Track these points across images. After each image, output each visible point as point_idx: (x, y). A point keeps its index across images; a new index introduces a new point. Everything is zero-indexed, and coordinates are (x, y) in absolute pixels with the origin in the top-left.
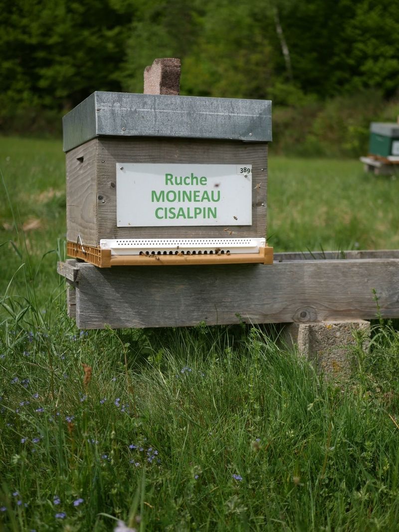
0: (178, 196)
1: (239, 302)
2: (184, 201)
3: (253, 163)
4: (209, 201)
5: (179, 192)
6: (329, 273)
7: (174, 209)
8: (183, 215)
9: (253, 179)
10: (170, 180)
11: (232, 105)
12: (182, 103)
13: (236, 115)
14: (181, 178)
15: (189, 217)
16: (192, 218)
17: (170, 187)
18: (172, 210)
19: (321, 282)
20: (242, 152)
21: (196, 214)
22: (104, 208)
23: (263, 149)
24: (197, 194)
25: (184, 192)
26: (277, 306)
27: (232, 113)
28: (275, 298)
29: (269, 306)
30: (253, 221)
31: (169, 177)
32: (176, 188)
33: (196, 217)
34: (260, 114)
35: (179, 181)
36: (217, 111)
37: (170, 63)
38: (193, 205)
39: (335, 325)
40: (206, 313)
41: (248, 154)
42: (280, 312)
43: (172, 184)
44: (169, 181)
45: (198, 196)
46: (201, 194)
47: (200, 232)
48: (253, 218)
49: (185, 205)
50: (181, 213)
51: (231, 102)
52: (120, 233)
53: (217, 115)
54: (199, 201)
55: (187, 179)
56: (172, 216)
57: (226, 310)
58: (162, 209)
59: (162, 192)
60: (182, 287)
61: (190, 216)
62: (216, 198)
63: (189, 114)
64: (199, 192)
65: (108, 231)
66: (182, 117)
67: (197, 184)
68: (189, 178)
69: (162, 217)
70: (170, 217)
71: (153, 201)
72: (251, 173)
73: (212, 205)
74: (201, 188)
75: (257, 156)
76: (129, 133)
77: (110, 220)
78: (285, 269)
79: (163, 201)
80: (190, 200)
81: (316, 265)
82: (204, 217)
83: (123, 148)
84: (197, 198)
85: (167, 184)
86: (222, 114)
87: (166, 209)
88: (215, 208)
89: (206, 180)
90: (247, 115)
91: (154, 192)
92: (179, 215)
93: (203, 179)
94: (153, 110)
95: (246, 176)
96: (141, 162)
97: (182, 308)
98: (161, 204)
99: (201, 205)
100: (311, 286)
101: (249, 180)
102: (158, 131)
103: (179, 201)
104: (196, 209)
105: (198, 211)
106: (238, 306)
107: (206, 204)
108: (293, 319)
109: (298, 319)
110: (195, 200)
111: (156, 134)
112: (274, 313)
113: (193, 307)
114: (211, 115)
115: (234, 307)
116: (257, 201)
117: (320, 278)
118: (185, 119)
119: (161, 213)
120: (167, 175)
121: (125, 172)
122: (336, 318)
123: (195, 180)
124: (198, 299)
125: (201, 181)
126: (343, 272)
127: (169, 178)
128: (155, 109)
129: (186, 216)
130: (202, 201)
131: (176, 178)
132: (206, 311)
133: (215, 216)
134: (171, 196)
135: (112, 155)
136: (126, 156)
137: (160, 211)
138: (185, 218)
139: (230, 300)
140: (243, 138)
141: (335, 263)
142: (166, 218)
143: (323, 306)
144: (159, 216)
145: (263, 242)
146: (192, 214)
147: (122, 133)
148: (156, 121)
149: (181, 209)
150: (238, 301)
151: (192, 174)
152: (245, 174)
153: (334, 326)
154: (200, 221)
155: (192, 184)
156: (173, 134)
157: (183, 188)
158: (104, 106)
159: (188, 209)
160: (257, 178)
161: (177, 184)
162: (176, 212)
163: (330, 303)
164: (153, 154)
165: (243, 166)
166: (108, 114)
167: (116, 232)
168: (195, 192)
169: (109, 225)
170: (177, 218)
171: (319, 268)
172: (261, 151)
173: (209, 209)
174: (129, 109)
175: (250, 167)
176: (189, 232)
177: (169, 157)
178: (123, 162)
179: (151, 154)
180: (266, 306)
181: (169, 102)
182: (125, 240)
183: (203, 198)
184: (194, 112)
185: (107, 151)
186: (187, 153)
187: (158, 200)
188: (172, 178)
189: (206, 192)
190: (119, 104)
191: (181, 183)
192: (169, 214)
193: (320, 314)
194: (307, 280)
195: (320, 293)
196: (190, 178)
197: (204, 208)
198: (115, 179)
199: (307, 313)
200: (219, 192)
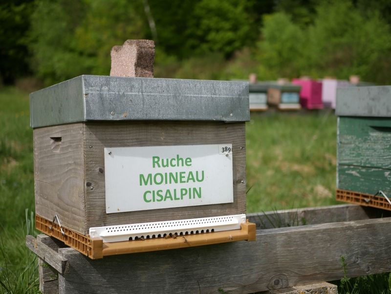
0: (165, 178)
2: (171, 183)
3: (233, 142)
4: (194, 181)
5: (166, 174)
6: (298, 242)
7: (162, 191)
8: (170, 197)
9: (233, 158)
10: (157, 162)
11: (213, 86)
12: (168, 85)
13: (218, 96)
14: (167, 160)
15: (176, 199)
16: (179, 199)
17: (158, 170)
18: (160, 193)
20: (223, 132)
21: (182, 195)
22: (92, 195)
23: (241, 129)
24: (183, 175)
25: (171, 174)
27: (214, 94)
30: (235, 198)
31: (156, 160)
32: (162, 170)
33: (182, 198)
34: (239, 95)
35: (165, 164)
38: (179, 186)
41: (228, 134)
42: (257, 282)
43: (159, 166)
44: (156, 164)
45: (184, 177)
46: (186, 175)
48: (234, 195)
49: (172, 186)
50: (168, 195)
51: (213, 84)
52: (109, 219)
53: (201, 97)
54: (185, 182)
55: (173, 161)
56: (160, 198)
58: (150, 192)
59: (150, 175)
61: (177, 197)
62: (200, 178)
63: (175, 97)
64: (185, 173)
65: (97, 218)
66: (168, 100)
67: (183, 165)
68: (175, 159)
69: (150, 201)
70: (158, 200)
71: (141, 185)
72: (231, 152)
73: (197, 185)
74: (186, 169)
75: (236, 135)
76: (118, 117)
77: (99, 206)
79: (151, 184)
80: (176, 182)
81: (286, 234)
82: (190, 198)
83: (110, 132)
84: (183, 180)
86: (205, 96)
87: (154, 192)
88: (200, 188)
89: (191, 161)
90: (227, 97)
91: (142, 176)
92: (166, 197)
93: (188, 160)
94: (140, 94)
95: (227, 155)
96: (129, 146)
98: (149, 187)
99: (186, 186)
101: (230, 159)
102: (147, 114)
103: (166, 183)
104: (182, 190)
105: (184, 192)
107: (191, 185)
108: (268, 287)
109: (272, 287)
110: (181, 182)
111: (145, 117)
112: (251, 283)
114: (195, 97)
116: (238, 179)
118: (171, 101)
119: (149, 196)
120: (154, 158)
121: (113, 157)
123: (180, 162)
125: (186, 162)
126: (310, 239)
128: (142, 93)
129: (173, 198)
130: (188, 182)
131: (163, 160)
133: (200, 196)
134: (159, 179)
135: (99, 140)
136: (113, 140)
137: (148, 194)
138: (172, 199)
140: (225, 119)
142: (154, 201)
144: (148, 199)
145: (244, 218)
146: (179, 195)
147: (111, 117)
148: (144, 105)
149: (168, 191)
151: (178, 156)
152: (226, 153)
154: (186, 202)
155: (178, 165)
156: (161, 117)
157: (169, 169)
158: (92, 90)
159: (175, 190)
160: (236, 157)
161: (164, 166)
162: (164, 194)
164: (140, 137)
165: (224, 146)
166: (97, 99)
167: (105, 219)
168: (181, 173)
169: (98, 212)
170: (165, 200)
171: (289, 237)
173: (195, 189)
174: (117, 93)
175: (230, 146)
177: (155, 140)
178: (111, 146)
179: (137, 137)
181: (156, 85)
182: (115, 227)
183: (189, 179)
184: (180, 94)
185: (94, 136)
186: (172, 135)
187: (146, 183)
188: (159, 160)
189: (191, 173)
190: (107, 88)
191: (167, 165)
192: (157, 197)
193: (291, 281)
194: (279, 249)
196: (177, 159)
197: (190, 189)
198: (103, 164)
199: (280, 280)
200: (203, 172)
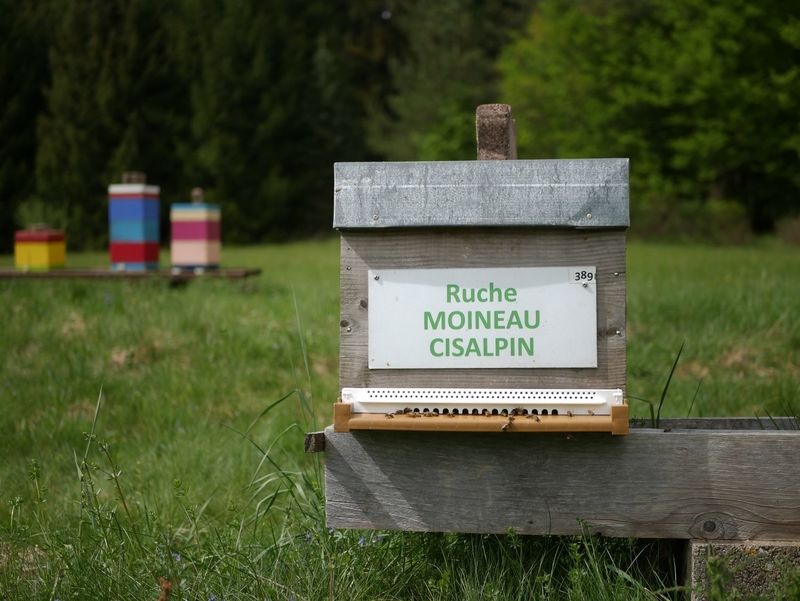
0: (467, 320)
1: (588, 499)
2: (477, 327)
3: (598, 265)
4: (521, 327)
5: (470, 313)
6: (757, 454)
7: (461, 340)
8: (477, 350)
9: (597, 291)
10: (455, 294)
11: (556, 169)
12: (471, 172)
13: (563, 185)
14: (473, 291)
15: (486, 354)
16: (492, 355)
17: (454, 306)
18: (458, 343)
19: (742, 470)
20: (579, 247)
21: (498, 349)
22: (349, 340)
23: (616, 240)
24: (500, 316)
25: (479, 314)
26: (659, 509)
27: (556, 182)
28: (656, 494)
29: (643, 507)
30: (599, 361)
31: (453, 290)
32: (464, 307)
33: (498, 354)
34: (607, 182)
35: (469, 296)
36: (531, 182)
37: (491, 112)
38: (492, 334)
39: (763, 548)
40: (530, 514)
41: (589, 250)
42: (664, 521)
43: (458, 300)
44: (452, 297)
45: (502, 319)
46: (506, 317)
47: (507, 379)
48: (598, 355)
49: (479, 333)
50: (473, 347)
51: (556, 165)
52: (375, 378)
53: (530, 188)
54: (503, 327)
55: (483, 292)
56: (458, 351)
57: (566, 510)
58: (441, 340)
59: (442, 314)
60: (487, 467)
61: (489, 351)
62: (532, 322)
63: (482, 189)
64: (503, 312)
65: (355, 375)
66: (469, 194)
67: (500, 300)
68: (486, 290)
69: (441, 354)
70: (454, 354)
71: (426, 328)
72: (594, 280)
73: (526, 334)
74: (507, 307)
75: (605, 251)
76: (383, 222)
77: (359, 357)
78: (672, 444)
79: (443, 327)
80: (488, 326)
81: (731, 438)
82: (513, 354)
83: (380, 247)
84: (500, 323)
85: (449, 300)
86: (538, 185)
87: (448, 340)
88: (532, 340)
89: (515, 294)
90: (582, 185)
91: (427, 315)
92: (469, 350)
93: (511, 292)
94: (422, 186)
95: (585, 286)
96: (408, 267)
97: (490, 503)
98: (439, 333)
99: (506, 334)
100: (721, 475)
101: (591, 292)
102: (430, 218)
103: (470, 327)
104: (498, 340)
105: (501, 344)
106: (586, 505)
107: (515, 333)
108: (689, 532)
109: (700, 534)
110: (496, 327)
111: (426, 223)
112: (651, 519)
113: (508, 503)
114: (519, 188)
115: (579, 505)
116: (608, 327)
117: (740, 463)
118: (475, 197)
119: (440, 348)
120: (449, 287)
121: (382, 284)
122: (774, 537)
123: (496, 294)
124: (516, 489)
125: (506, 295)
126: (786, 453)
127: (452, 292)
128: (425, 184)
129: (482, 352)
130: (508, 327)
131: (464, 291)
132: (530, 511)
133: (531, 352)
134: (457, 320)
135: (363, 258)
136: (385, 258)
137: (437, 344)
138: (479, 354)
139: (571, 494)
140: (575, 223)
141: (769, 437)
142: (448, 355)
143: (749, 512)
144: (437, 351)
145: (619, 397)
146: (491, 348)
147: (372, 223)
148: (426, 203)
149: (473, 341)
150: (585, 497)
151: (491, 284)
152: (584, 281)
153: (761, 550)
154: (505, 360)
155: (492, 300)
156: (453, 222)
157: (476, 306)
158: (346, 184)
159: (485, 340)
160: (606, 288)
161: (466, 300)
162: (465, 345)
163: (761, 509)
164: (428, 255)
165: (580, 269)
166: (352, 196)
167: (368, 377)
168: (496, 313)
169: (357, 366)
170: (467, 354)
171: (737, 445)
172: (614, 242)
173: (521, 341)
174: (385, 187)
175: (592, 270)
176: (487, 378)
177: (453, 259)
178: (379, 268)
179: (423, 254)
180: (638, 507)
181: (450, 172)
182: (381, 390)
183: (510, 323)
184: (491, 184)
185: (354, 252)
186: (483, 251)
187: (435, 326)
188: (457, 290)
189: (514, 313)
190: (369, 180)
191: (473, 300)
192: (453, 349)
193: (742, 528)
194: (713, 464)
195: (740, 488)
196: (489, 290)
197: (512, 340)
198: (367, 293)
199: (717, 524)
200: (538, 312)
